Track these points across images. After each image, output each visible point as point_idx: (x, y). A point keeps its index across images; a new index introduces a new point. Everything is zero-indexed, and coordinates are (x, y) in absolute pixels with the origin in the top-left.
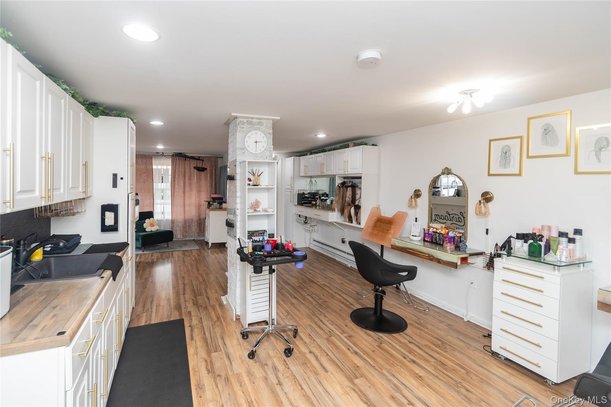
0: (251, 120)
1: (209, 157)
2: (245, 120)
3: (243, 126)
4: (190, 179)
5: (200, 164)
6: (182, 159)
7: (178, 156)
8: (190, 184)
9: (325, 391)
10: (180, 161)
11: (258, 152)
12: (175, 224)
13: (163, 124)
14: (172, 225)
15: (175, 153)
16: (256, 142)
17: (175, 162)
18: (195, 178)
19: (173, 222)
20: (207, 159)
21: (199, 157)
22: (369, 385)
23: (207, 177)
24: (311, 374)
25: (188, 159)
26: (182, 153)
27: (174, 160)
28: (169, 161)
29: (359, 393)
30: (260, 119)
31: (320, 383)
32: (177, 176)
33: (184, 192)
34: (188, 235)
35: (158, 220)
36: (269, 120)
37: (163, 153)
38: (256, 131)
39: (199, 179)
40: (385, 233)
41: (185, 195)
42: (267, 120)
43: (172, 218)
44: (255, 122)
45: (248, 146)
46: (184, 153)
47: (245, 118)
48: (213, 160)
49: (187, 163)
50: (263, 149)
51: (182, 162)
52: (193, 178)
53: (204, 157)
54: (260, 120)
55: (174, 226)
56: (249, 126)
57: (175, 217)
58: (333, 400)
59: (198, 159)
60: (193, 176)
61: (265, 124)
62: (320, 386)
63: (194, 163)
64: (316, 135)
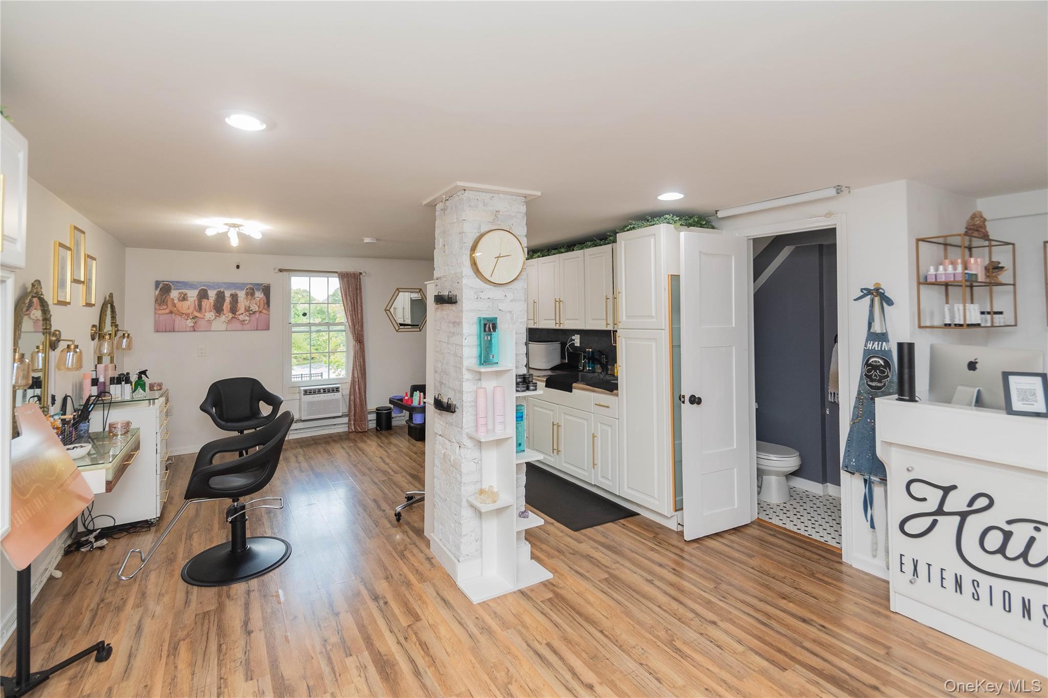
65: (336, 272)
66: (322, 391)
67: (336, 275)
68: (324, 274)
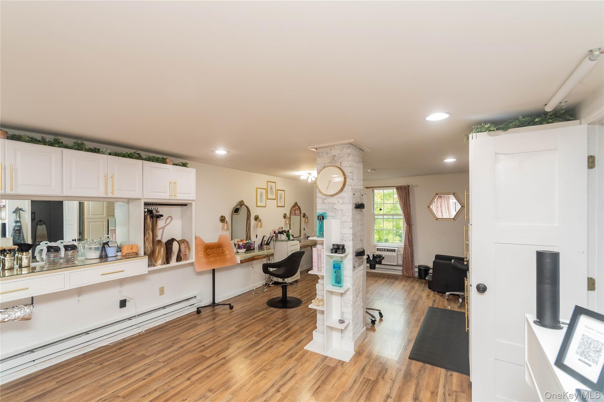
40: (222, 256)
65: (395, 186)
66: (386, 250)
67: (395, 188)
68: (381, 188)
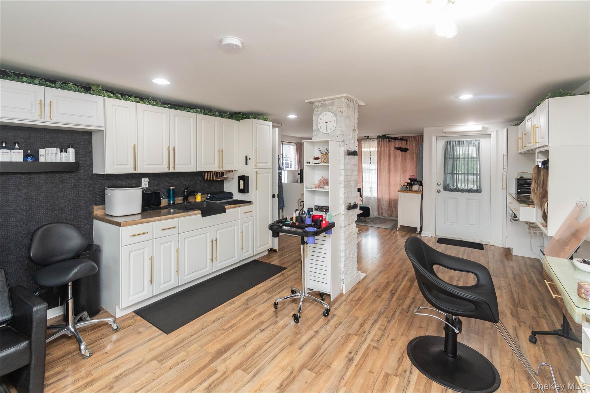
0: (324, 102)
1: (415, 136)
2: (319, 104)
3: (318, 109)
4: (395, 160)
5: (403, 145)
6: (387, 140)
7: (384, 138)
8: (395, 165)
9: (275, 355)
10: (385, 142)
11: (329, 131)
12: (381, 202)
13: (296, 117)
14: (378, 202)
15: (379, 135)
16: (326, 123)
17: (380, 144)
18: (400, 158)
19: (379, 200)
20: (413, 138)
21: (403, 137)
22: (309, 381)
23: (413, 158)
24: (288, 341)
25: (393, 140)
26: (386, 135)
27: (380, 141)
28: (375, 143)
29: (291, 377)
30: (332, 99)
31: (283, 349)
32: (382, 157)
33: (389, 172)
34: (394, 215)
35: (367, 197)
36: (340, 98)
37: (369, 136)
38: (326, 112)
39: (404, 159)
41: (390, 175)
42: (339, 99)
43: (378, 196)
44: (328, 104)
45: (321, 127)
46: (387, 135)
47: (320, 101)
48: (420, 139)
49: (392, 144)
50: (333, 129)
51: (387, 144)
52: (398, 159)
53: (409, 137)
54: (333, 101)
55: (380, 204)
56: (323, 109)
57: (380, 196)
58: (268, 363)
59: (402, 139)
60: (398, 156)
61: (336, 104)
62: (279, 351)
63: (398, 144)
64: (457, 97)
